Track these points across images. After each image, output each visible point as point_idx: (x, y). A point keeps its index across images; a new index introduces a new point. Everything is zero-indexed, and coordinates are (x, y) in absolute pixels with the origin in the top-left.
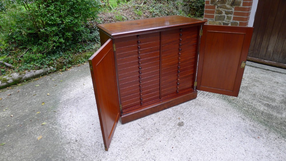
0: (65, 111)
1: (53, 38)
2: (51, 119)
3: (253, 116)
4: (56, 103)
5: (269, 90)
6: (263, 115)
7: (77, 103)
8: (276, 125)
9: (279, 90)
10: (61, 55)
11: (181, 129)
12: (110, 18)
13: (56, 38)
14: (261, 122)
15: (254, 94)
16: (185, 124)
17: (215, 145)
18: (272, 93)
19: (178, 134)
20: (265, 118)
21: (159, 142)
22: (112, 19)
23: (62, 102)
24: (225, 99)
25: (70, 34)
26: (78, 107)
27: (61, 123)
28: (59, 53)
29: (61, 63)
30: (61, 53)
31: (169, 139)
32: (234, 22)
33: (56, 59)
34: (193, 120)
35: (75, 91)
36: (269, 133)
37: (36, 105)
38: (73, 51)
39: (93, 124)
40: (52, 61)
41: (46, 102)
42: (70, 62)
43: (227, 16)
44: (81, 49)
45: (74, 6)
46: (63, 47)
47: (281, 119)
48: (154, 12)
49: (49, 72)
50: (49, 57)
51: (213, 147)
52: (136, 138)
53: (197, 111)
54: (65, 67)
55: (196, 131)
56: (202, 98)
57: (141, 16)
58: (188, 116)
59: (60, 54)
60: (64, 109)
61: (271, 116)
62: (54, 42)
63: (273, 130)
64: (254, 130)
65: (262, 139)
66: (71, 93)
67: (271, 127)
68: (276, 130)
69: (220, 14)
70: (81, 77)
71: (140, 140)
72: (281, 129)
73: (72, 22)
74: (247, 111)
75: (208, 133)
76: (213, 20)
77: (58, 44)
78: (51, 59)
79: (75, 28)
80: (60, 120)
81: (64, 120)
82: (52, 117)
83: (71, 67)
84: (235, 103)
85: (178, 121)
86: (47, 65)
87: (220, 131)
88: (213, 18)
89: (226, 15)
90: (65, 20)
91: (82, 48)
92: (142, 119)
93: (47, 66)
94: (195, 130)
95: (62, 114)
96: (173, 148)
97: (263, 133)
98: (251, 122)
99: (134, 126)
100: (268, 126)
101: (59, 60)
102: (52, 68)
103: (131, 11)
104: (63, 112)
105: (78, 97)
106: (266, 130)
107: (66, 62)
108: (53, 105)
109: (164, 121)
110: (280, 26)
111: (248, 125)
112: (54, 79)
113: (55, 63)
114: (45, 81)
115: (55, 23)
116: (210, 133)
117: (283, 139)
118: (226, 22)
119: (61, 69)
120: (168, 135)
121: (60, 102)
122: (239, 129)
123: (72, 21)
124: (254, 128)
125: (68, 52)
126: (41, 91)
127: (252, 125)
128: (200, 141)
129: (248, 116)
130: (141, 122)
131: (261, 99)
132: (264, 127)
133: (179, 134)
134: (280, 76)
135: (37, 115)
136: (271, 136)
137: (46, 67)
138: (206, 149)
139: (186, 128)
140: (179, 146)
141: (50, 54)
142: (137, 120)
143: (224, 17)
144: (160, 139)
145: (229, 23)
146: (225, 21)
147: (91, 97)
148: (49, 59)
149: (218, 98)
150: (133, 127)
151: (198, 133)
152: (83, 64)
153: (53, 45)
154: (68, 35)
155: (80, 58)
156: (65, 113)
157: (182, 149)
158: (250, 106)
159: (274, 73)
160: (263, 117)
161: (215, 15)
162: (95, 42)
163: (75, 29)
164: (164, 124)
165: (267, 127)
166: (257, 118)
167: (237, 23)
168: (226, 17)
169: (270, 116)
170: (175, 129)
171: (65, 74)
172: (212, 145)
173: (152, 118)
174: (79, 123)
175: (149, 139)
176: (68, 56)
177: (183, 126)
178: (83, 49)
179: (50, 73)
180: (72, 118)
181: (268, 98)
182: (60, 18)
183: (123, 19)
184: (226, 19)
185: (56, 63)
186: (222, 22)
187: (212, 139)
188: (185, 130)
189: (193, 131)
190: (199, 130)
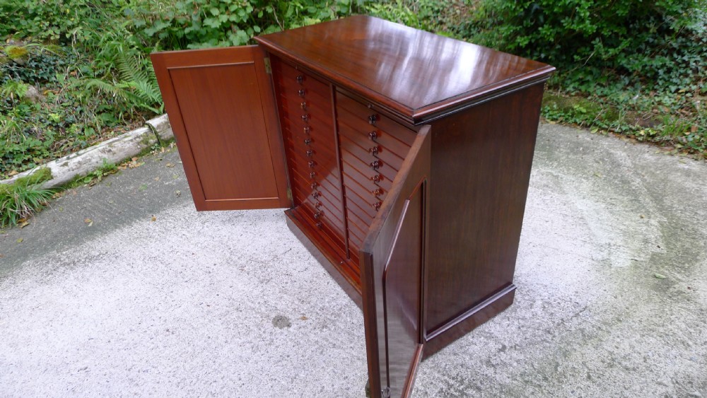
11: (264, 322)
16: (280, 331)
19: (247, 315)
21: (230, 284)
31: (233, 299)
34: (294, 348)
51: (188, 381)
52: (246, 252)
55: (250, 351)
58: (314, 337)
71: (242, 258)
85: (293, 317)
92: (308, 254)
94: (255, 349)
96: (209, 306)
109: (295, 289)
120: (245, 298)
128: (216, 357)
130: (295, 253)
133: (246, 318)
138: (187, 366)
139: (264, 332)
140: (208, 317)
142: (303, 247)
144: (239, 286)
150: (281, 245)
151: (244, 355)
164: (284, 291)
170: (262, 309)
172: (195, 380)
173: (311, 268)
175: (241, 270)
177: (272, 325)
187: (214, 384)
188: (260, 329)
189: (252, 344)
190: (255, 357)
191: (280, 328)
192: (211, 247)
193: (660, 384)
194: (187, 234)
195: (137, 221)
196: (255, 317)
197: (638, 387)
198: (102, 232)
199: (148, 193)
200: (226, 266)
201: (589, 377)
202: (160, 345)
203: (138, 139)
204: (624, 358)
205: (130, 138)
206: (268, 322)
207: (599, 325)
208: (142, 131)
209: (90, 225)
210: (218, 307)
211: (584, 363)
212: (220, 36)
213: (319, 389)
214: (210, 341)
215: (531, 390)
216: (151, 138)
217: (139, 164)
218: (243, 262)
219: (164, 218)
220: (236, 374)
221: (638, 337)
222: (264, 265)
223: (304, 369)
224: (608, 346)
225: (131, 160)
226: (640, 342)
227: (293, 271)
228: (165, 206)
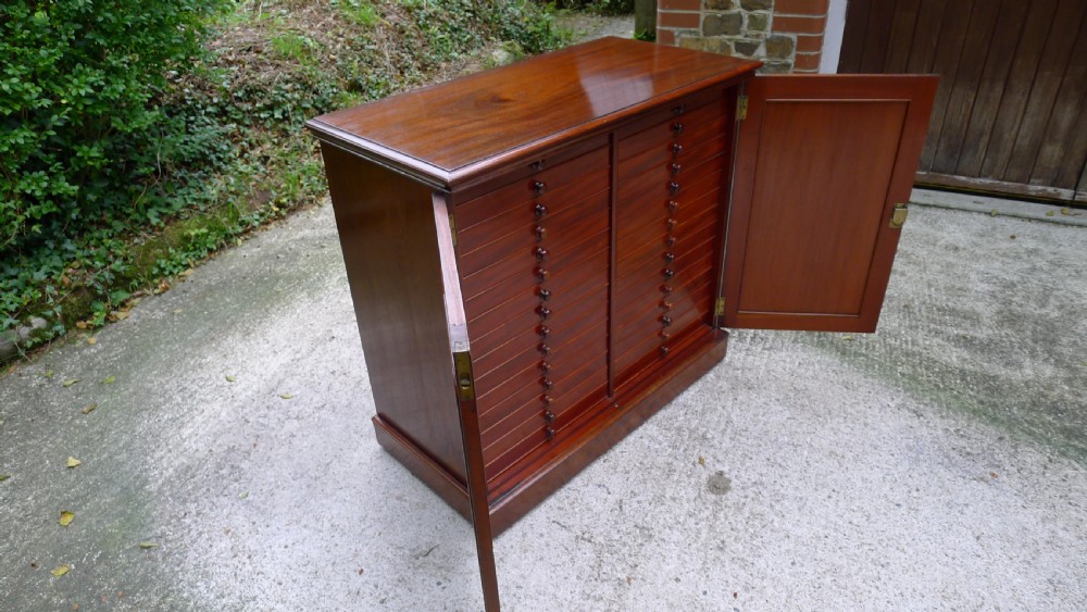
0: (194, 533)
1: (22, 185)
2: (145, 593)
3: (942, 395)
4: (133, 500)
5: (942, 280)
6: (968, 383)
7: (236, 480)
8: (1022, 413)
9: (973, 276)
10: (72, 256)
11: (729, 503)
12: (249, 50)
13: (34, 180)
14: (974, 412)
15: (905, 306)
16: (734, 480)
17: (875, 543)
18: (959, 293)
19: (728, 530)
20: (978, 392)
21: (673, 584)
22: (260, 56)
23: (160, 492)
24: (821, 345)
25: (95, 149)
26: (250, 498)
27: (204, 602)
28: (55, 248)
29: (77, 290)
30: (69, 245)
31: (705, 563)
32: (778, 37)
33: (50, 275)
34: (754, 457)
35: (199, 419)
36: (1015, 447)
37: (29, 532)
38: (119, 226)
39: (361, 571)
40: (30, 290)
41: (76, 508)
42: (121, 281)
43: (752, 18)
44: (155, 208)
45: (100, 19)
46: (74, 216)
47: (1029, 388)
48: (421, 8)
49: (29, 344)
50: (13, 272)
51: (873, 555)
52: (578, 590)
53: (750, 415)
54: (101, 306)
56: (744, 353)
57: (373, 29)
58: (727, 444)
59: (66, 250)
60: (187, 521)
61: (994, 381)
62: (29, 199)
63: (1024, 437)
64: (968, 450)
65: (1005, 478)
66: (186, 432)
67: (1011, 424)
68: (1030, 435)
69: (720, 9)
70: (199, 343)
71: (598, 593)
72: (1043, 423)
73: (101, 96)
74: (913, 378)
75: (829, 497)
76: (694, 32)
77: (47, 208)
78: (27, 284)
79: (119, 120)
80: (192, 585)
81: (213, 584)
82: (145, 581)
83: (127, 300)
84: (864, 355)
85: (704, 474)
86: (11, 313)
87: (864, 480)
88: (696, 24)
89: (745, 14)
90: (66, 90)
91: (160, 206)
92: (562, 493)
93: (14, 322)
94: (778, 498)
95: (191, 554)
96: (735, 595)
97: (1001, 455)
98: (946, 421)
99: (542, 535)
100: (1003, 422)
101: (67, 280)
102: (37, 322)
103: (326, 11)
104: (187, 540)
105: (231, 450)
106: (1001, 439)
107: (104, 284)
108: (122, 513)
109: (649, 485)
110: (935, 44)
111: (940, 432)
112: (69, 375)
113: (51, 300)
114: (26, 395)
115: (18, 108)
116: (834, 495)
117: (1066, 461)
118: (748, 40)
119: (84, 319)
120: (694, 546)
121: (150, 493)
122: (921, 457)
123: (99, 89)
124: (963, 443)
125: (96, 234)
126: (23, 450)
127: (952, 429)
128: (819, 538)
129: (924, 396)
130: (562, 512)
131: (933, 321)
132: (992, 429)
133: (732, 529)
134: (952, 222)
135: (62, 586)
136: (1029, 460)
137: (11, 326)
138: (854, 569)
139: (746, 497)
140: (757, 582)
141: (16, 260)
142: (543, 506)
143: (739, 18)
144: (671, 567)
145: (759, 43)
146: (744, 34)
147: (293, 436)
148: (13, 282)
149: (799, 345)
150: (542, 541)
151: (795, 506)
152: (182, 279)
153: (27, 214)
154: (91, 159)
155: (159, 251)
156: (202, 541)
157: (770, 591)
158: (914, 354)
159: (928, 210)
160: (972, 390)
161: (703, 14)
162: (207, 168)
163: (117, 123)
164: (659, 500)
165: (1003, 429)
166: (956, 397)
167: (789, 39)
168: (746, 22)
169: (990, 384)
170: (707, 513)
171: (112, 341)
172: (866, 548)
173: (597, 480)
174: (294, 581)
175: (629, 580)
176: (102, 250)
177: (729, 493)
178: (164, 210)
179: (36, 346)
180: (245, 559)
181: (953, 312)
182: (37, 85)
183: (306, 50)
184: (749, 27)
185: (54, 297)
186: (730, 40)
187: (855, 522)
188: (744, 504)
189: (773, 503)
190: (791, 492)
191: (730, 482)
206: (727, 500)
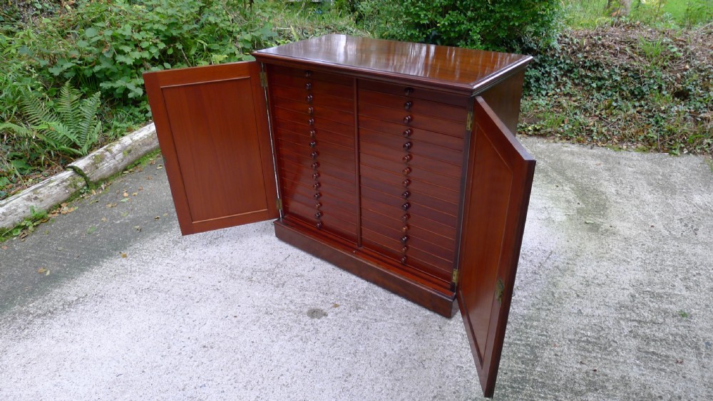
11: (300, 317)
12: (627, 43)
16: (319, 321)
31: (258, 306)
52: (249, 266)
53: (386, 332)
55: (301, 343)
58: (355, 319)
71: (245, 272)
85: (324, 308)
94: (305, 340)
96: (235, 317)
99: (282, 253)
109: (316, 286)
120: (269, 302)
130: (296, 257)
144: (257, 295)
150: (278, 253)
177: (309, 318)
187: (282, 377)
188: (299, 324)
189: (300, 337)
190: (309, 347)
191: (319, 318)
192: (205, 268)
193: (624, 289)
194: (171, 262)
195: (105, 260)
196: (289, 316)
197: (611, 295)
198: (68, 278)
199: (100, 233)
200: (232, 281)
201: (578, 296)
202: (204, 360)
203: (64, 183)
204: (594, 278)
205: (56, 183)
206: (303, 317)
207: (566, 261)
208: (67, 174)
209: (48, 273)
210: (246, 316)
211: (570, 288)
212: (132, 74)
213: (383, 355)
214: (256, 345)
215: (545, 314)
216: (79, 181)
217: (72, 210)
218: (247, 274)
219: (136, 253)
220: (299, 364)
221: (595, 263)
222: (271, 273)
223: (359, 343)
224: (580, 273)
225: (60, 207)
226: (599, 267)
227: (303, 272)
228: (129, 242)
